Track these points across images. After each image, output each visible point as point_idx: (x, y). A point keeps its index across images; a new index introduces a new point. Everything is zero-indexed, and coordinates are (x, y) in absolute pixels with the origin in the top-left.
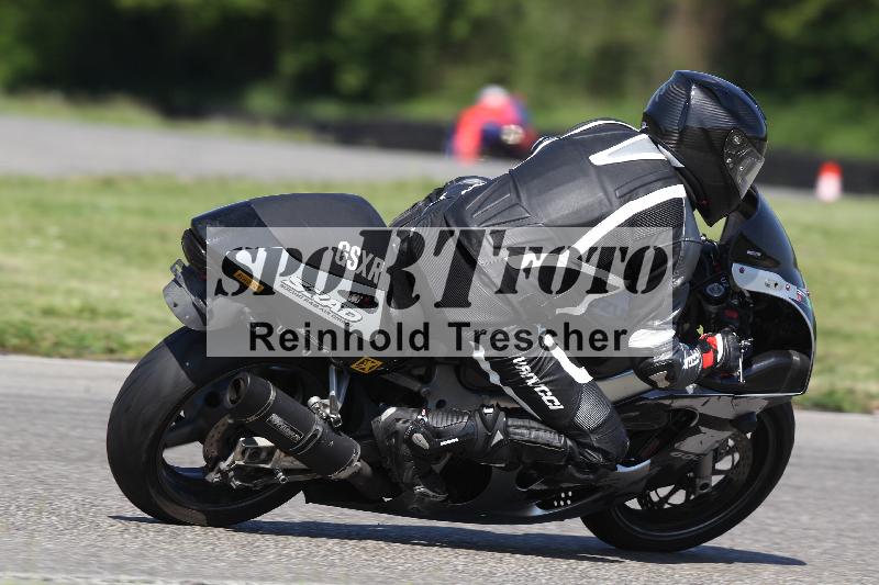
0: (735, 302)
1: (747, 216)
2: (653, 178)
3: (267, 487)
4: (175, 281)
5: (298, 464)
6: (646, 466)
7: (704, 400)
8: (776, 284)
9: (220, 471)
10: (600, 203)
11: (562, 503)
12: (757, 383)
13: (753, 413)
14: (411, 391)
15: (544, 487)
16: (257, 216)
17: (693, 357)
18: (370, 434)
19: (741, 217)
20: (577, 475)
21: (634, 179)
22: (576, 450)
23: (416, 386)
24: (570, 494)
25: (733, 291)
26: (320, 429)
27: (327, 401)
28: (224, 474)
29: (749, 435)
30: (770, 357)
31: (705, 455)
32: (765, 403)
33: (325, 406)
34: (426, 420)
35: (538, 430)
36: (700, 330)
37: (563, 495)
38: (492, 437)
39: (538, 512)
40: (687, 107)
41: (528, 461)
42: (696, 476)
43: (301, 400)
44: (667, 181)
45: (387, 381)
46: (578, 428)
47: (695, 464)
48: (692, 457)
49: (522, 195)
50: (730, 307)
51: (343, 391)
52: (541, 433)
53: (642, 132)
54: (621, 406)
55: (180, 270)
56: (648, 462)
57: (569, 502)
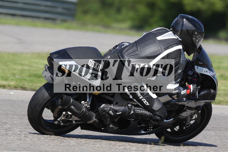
0: (196, 76)
1: (199, 53)
2: (173, 43)
3: (70, 125)
4: (45, 70)
5: (78, 119)
6: (172, 120)
7: (187, 102)
8: (207, 71)
9: (58, 121)
10: (159, 50)
11: (150, 130)
12: (202, 98)
13: (201, 106)
14: (109, 100)
15: (145, 126)
16: (67, 53)
17: (184, 91)
18: (98, 111)
19: (198, 53)
20: (153, 123)
21: (168, 44)
22: (153, 116)
23: (110, 98)
24: (152, 127)
25: (195, 73)
26: (85, 110)
27: (86, 102)
28: (59, 122)
29: (200, 112)
30: (205, 91)
31: (188, 117)
32: (204, 103)
33: (86, 104)
34: (113, 107)
35: (142, 110)
36: (187, 84)
37: (150, 128)
38: (130, 112)
39: (143, 132)
40: (183, 24)
41: (140, 119)
42: (186, 123)
43: (79, 102)
44: (177, 44)
45: (103, 97)
46: (153, 110)
47: (185, 119)
48: (184, 117)
49: (138, 48)
50: (195, 77)
51: (90, 100)
52: (144, 111)
53: (171, 31)
54: (165, 104)
55: (47, 67)
56: (173, 119)
57: (151, 129)
